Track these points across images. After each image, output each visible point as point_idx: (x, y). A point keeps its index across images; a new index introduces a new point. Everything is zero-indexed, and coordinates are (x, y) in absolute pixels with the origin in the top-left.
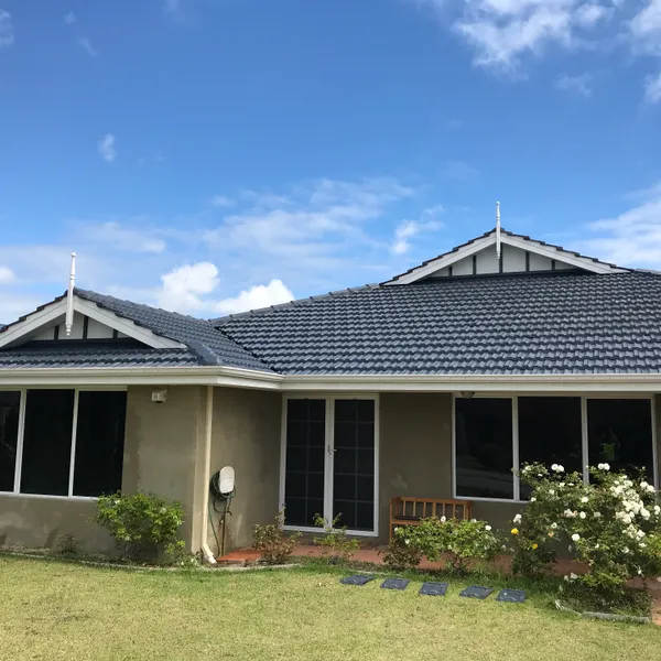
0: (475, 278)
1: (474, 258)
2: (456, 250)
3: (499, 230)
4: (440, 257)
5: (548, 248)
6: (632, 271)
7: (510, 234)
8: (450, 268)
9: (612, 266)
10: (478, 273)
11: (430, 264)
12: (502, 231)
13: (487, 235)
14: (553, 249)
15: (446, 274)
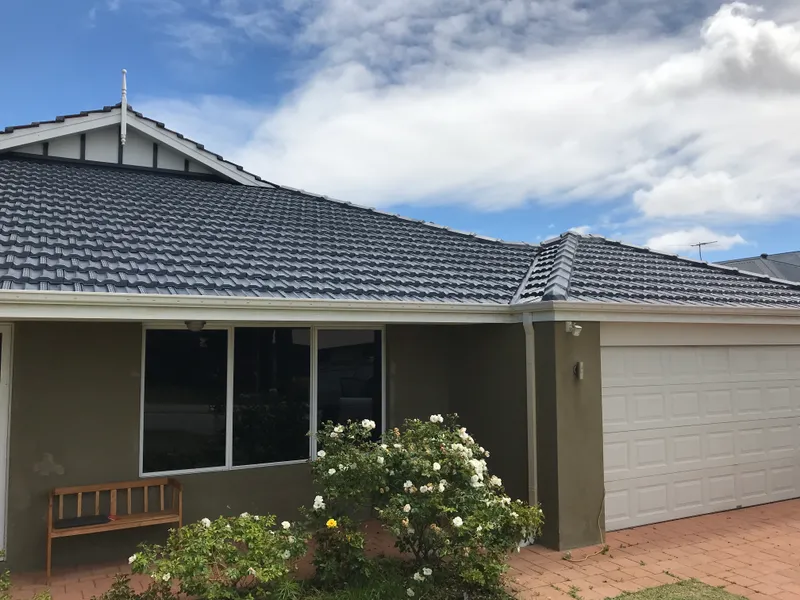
0: (82, 164)
1: (83, 137)
2: (60, 120)
3: (124, 107)
4: (35, 125)
5: (185, 143)
6: (277, 187)
7: (138, 116)
8: (45, 144)
9: (258, 179)
10: (88, 158)
11: (17, 133)
12: (129, 109)
13: (107, 110)
14: (193, 147)
15: (39, 152)
